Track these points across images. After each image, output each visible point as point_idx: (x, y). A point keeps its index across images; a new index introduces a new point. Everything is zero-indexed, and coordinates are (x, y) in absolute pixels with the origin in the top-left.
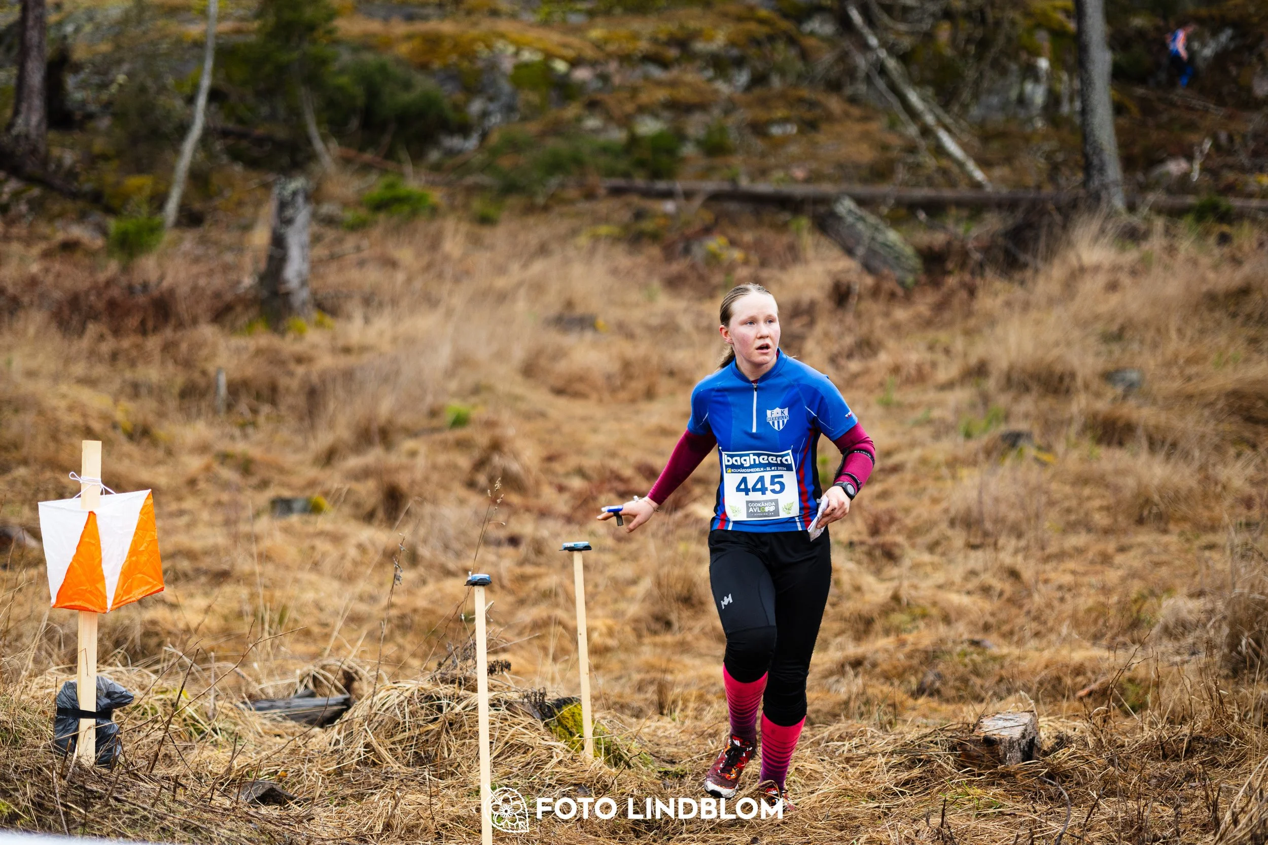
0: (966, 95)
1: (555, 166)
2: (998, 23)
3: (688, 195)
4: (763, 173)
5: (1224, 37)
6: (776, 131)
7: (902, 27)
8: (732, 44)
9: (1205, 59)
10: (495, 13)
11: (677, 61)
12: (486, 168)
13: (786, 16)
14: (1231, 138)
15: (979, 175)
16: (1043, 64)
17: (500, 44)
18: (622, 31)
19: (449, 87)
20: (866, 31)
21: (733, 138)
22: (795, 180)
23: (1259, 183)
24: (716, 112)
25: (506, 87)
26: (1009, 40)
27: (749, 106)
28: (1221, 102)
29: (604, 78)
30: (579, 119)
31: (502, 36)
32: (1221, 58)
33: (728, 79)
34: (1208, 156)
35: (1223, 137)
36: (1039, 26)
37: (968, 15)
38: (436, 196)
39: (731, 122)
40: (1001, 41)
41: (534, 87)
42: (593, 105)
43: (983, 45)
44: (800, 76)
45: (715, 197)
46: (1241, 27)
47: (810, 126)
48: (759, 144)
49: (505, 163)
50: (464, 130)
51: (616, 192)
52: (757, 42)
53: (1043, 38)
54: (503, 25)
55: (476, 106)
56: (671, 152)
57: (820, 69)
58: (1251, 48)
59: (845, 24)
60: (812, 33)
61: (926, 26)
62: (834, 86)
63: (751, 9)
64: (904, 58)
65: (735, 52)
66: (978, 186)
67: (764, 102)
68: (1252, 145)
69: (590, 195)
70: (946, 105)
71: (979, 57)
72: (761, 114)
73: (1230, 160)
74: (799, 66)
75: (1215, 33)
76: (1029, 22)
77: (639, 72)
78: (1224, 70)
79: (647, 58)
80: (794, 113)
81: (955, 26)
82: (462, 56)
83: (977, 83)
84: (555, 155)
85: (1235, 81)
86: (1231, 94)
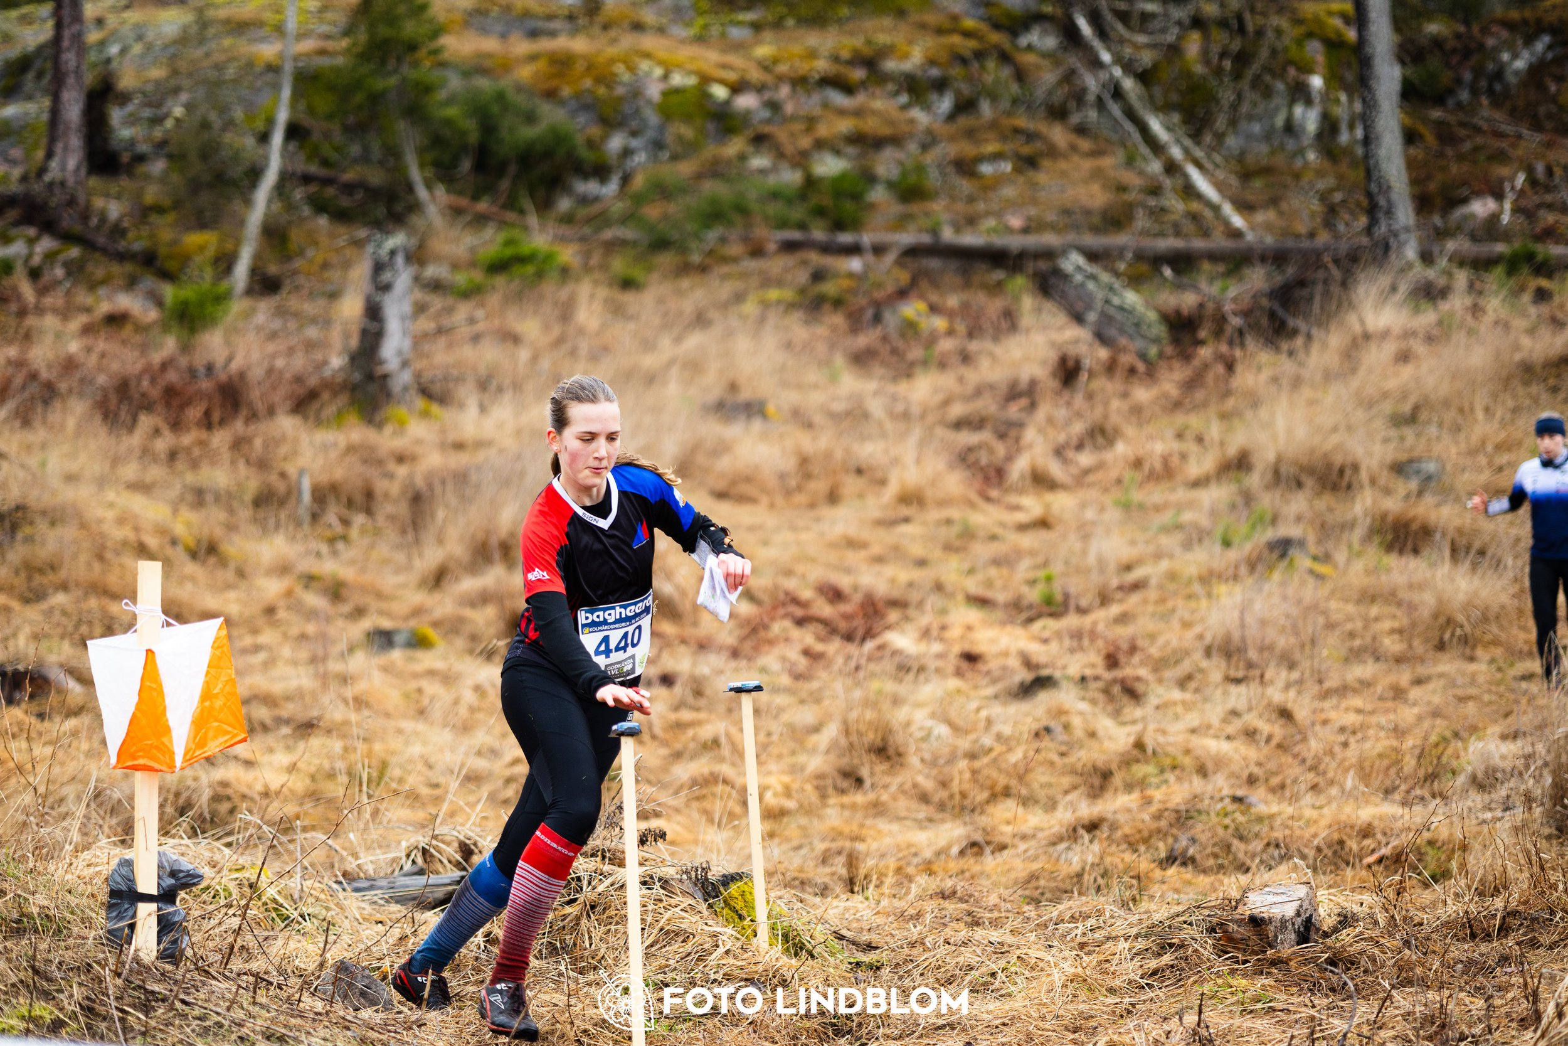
0: (1221, 123)
1: (714, 215)
2: (1260, 33)
3: (879, 250)
4: (971, 221)
5: (1541, 45)
6: (986, 169)
7: (1142, 39)
8: (932, 62)
9: (1517, 73)
10: (638, 27)
11: (863, 84)
12: (627, 219)
13: (997, 26)
14: (1549, 171)
15: (1238, 221)
16: (1316, 82)
17: (644, 65)
18: (796, 49)
19: (582, 119)
20: (1097, 44)
21: (933, 178)
22: (1009, 230)
24: (913, 147)
25: (653, 118)
27: (952, 139)
28: (1536, 126)
29: (774, 106)
30: (742, 158)
31: (647, 55)
32: (1536, 71)
33: (927, 107)
34: (1521, 193)
35: (1540, 168)
36: (1310, 35)
37: (1223, 23)
38: (568, 254)
39: (930, 158)
40: (1264, 53)
41: (687, 118)
42: (759, 140)
43: (1242, 59)
44: (1015, 102)
45: (913, 252)
46: (1561, 32)
47: (1029, 163)
48: (965, 186)
49: (652, 212)
50: (601, 172)
51: (790, 247)
52: (964, 61)
53: (1315, 50)
54: (648, 42)
55: (616, 143)
56: (857, 197)
57: (1040, 93)
59: (1071, 35)
60: (1030, 48)
61: (1170, 37)
62: (1058, 113)
63: (955, 18)
64: (1144, 77)
65: (935, 72)
66: (1237, 234)
67: (970, 134)
69: (757, 252)
70: (1196, 136)
71: (1237, 76)
72: (968, 149)
73: (1549, 198)
74: (1015, 88)
75: (1529, 41)
76: (1299, 31)
77: (816, 98)
78: (1542, 88)
79: (827, 81)
80: (1008, 147)
81: (1206, 37)
82: (599, 80)
83: (1234, 107)
84: (714, 202)
85: (1554, 99)
86: (1550, 116)
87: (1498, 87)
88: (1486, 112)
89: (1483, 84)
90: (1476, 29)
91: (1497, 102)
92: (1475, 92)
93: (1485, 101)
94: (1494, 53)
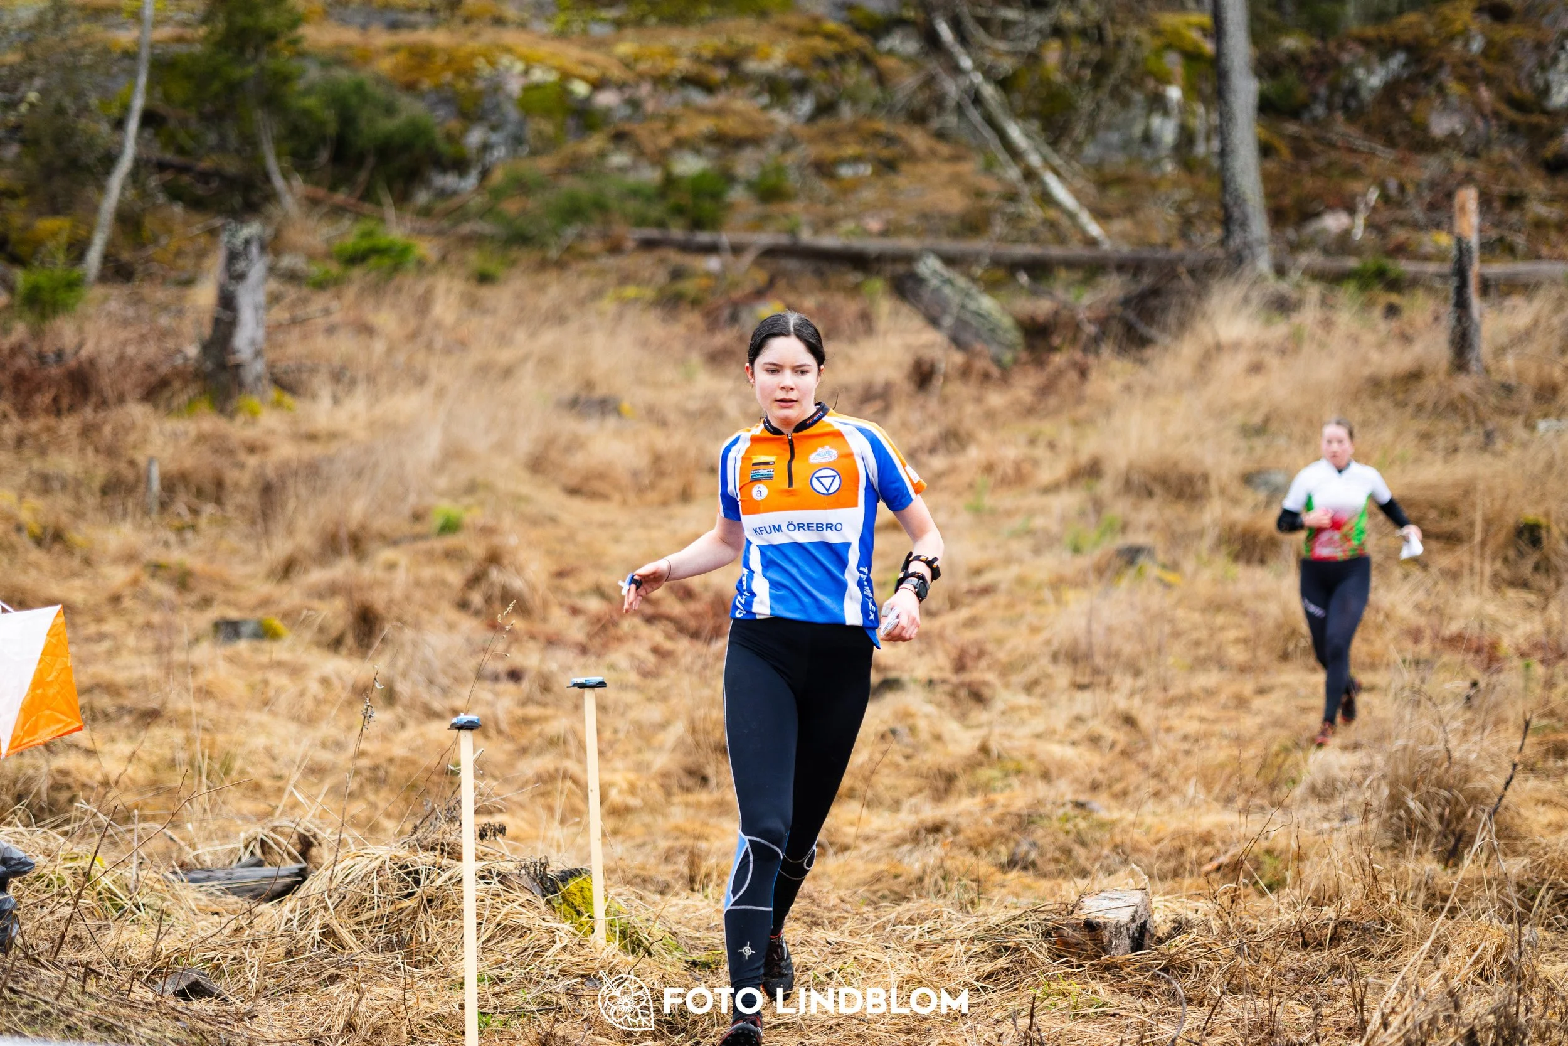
0: (1079, 131)
1: (573, 212)
2: (1119, 43)
3: (737, 250)
4: (830, 223)
5: (1396, 62)
6: (846, 171)
7: (1002, 46)
8: (793, 64)
9: (1372, 90)
10: (499, 21)
11: (725, 84)
12: (485, 213)
13: (859, 29)
14: (1402, 188)
15: (1094, 229)
16: (1174, 93)
17: (505, 60)
18: (658, 47)
19: (441, 112)
20: (958, 50)
21: (792, 180)
22: (867, 233)
23: (1436, 243)
24: (772, 148)
25: (513, 113)
26: (1133, 63)
27: (812, 140)
28: (1390, 142)
29: (634, 104)
30: (602, 155)
31: (508, 50)
32: (1391, 89)
33: (788, 108)
34: (1374, 209)
35: (1392, 186)
36: (1169, 46)
37: (1083, 33)
38: (426, 248)
39: (790, 159)
40: (1122, 65)
41: (547, 113)
42: (620, 137)
43: (1101, 68)
44: (876, 105)
45: (771, 253)
46: (1416, 50)
47: (888, 166)
48: (824, 187)
49: (511, 207)
50: (460, 166)
51: (648, 245)
52: (823, 62)
53: (1173, 62)
54: (509, 37)
55: (475, 137)
56: (716, 196)
57: (900, 96)
58: (1427, 77)
59: (932, 40)
60: (891, 52)
61: (1030, 45)
62: (918, 118)
63: (817, 20)
64: (1005, 84)
65: (796, 74)
66: (1092, 242)
67: (831, 136)
68: (1428, 196)
69: (615, 249)
70: (1054, 144)
71: (1096, 84)
72: (827, 151)
73: (1402, 214)
74: (875, 92)
75: (1384, 57)
76: (1157, 42)
77: (677, 97)
78: (1395, 104)
79: (687, 80)
80: (868, 150)
81: (1066, 45)
82: (460, 73)
83: (1093, 116)
84: (573, 198)
85: (1408, 117)
86: (1404, 133)
87: (1353, 104)
88: (1341, 127)
89: (1338, 100)
90: (1332, 46)
91: (1353, 116)
92: (1330, 107)
93: (1339, 116)
94: (1348, 70)
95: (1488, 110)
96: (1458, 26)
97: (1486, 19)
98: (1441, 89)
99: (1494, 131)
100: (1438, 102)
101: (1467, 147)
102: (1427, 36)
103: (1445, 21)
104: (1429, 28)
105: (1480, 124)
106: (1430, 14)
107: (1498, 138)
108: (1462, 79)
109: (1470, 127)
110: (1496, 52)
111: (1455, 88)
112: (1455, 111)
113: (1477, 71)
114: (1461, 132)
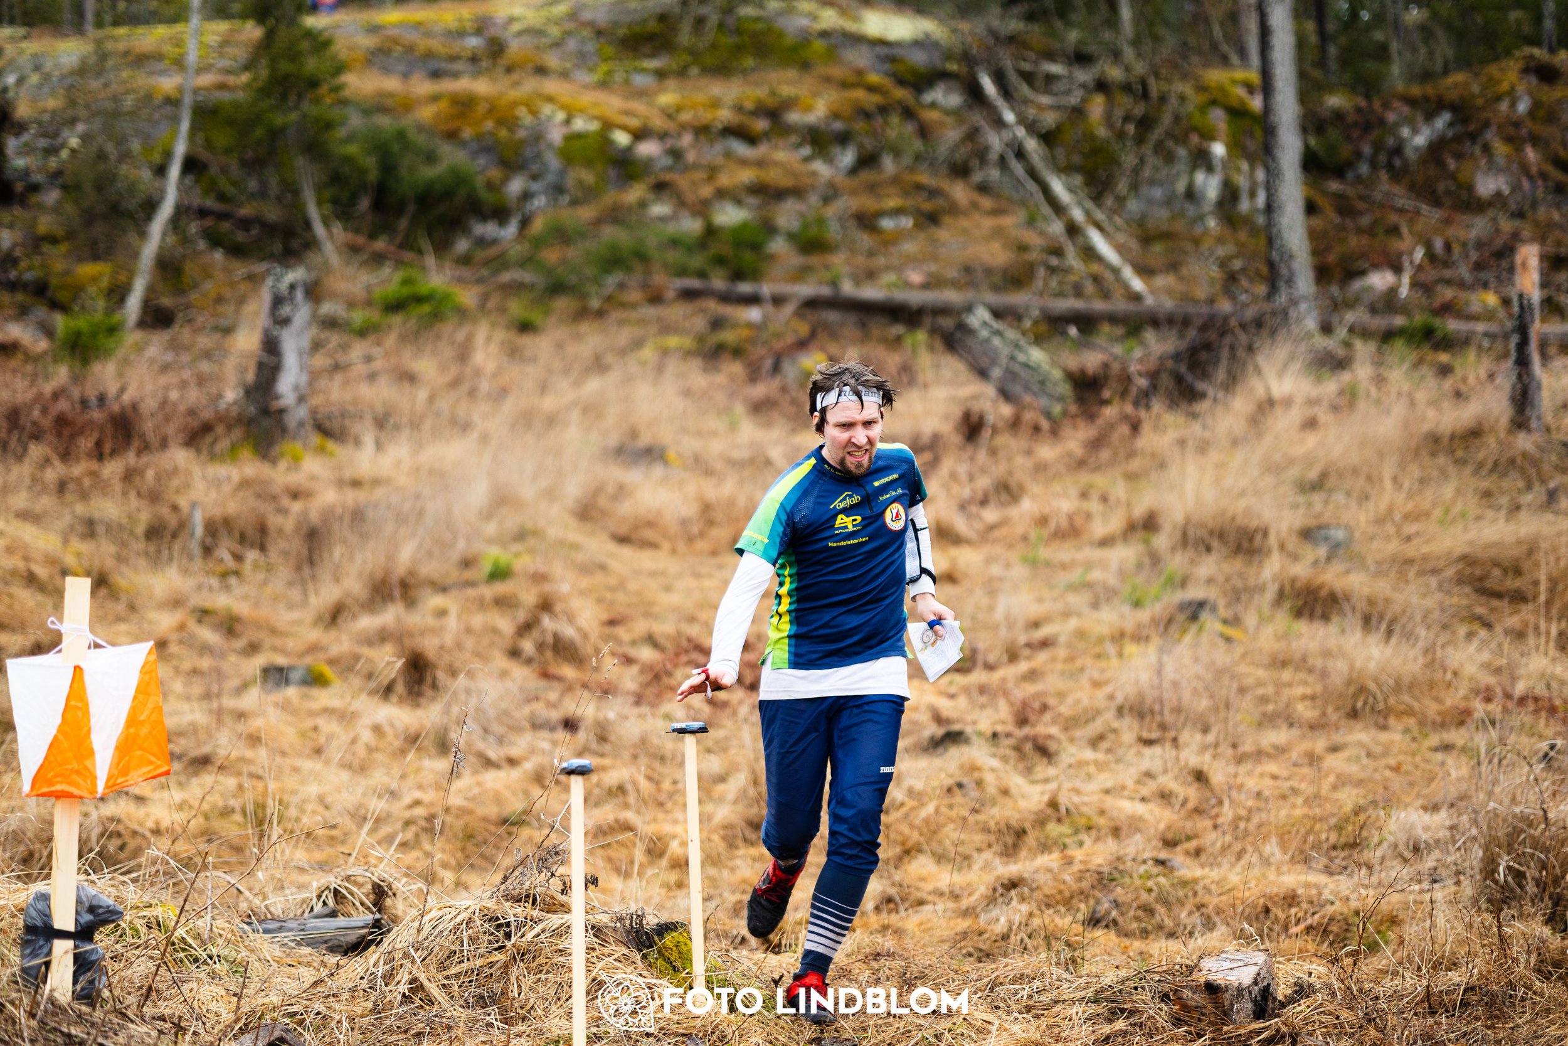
0: (1122, 186)
1: (614, 261)
2: (1163, 99)
3: (778, 301)
4: (871, 275)
5: (1442, 122)
6: (887, 224)
7: (1045, 100)
8: (836, 115)
9: (1417, 149)
10: (541, 71)
11: (767, 135)
12: (526, 262)
13: (901, 82)
14: (1448, 247)
15: (1137, 284)
16: (1219, 149)
17: (547, 110)
18: (700, 97)
19: (482, 161)
20: (1000, 103)
21: (833, 231)
22: (908, 285)
23: (1484, 302)
24: (814, 199)
25: (554, 163)
27: (854, 192)
28: (1436, 202)
29: (676, 154)
30: (643, 204)
31: (550, 99)
32: (1436, 149)
33: (829, 160)
34: (1420, 268)
35: (1438, 244)
36: (1214, 103)
37: (1127, 88)
38: (467, 297)
39: (831, 211)
40: (1166, 120)
41: (589, 163)
42: (661, 187)
43: (1145, 124)
44: (918, 158)
45: (812, 304)
46: (1461, 110)
47: (931, 219)
48: (865, 240)
49: (551, 256)
50: (501, 214)
51: (689, 295)
52: (865, 114)
53: (1218, 118)
54: (551, 86)
55: (516, 186)
56: (756, 247)
57: (943, 150)
58: (1473, 137)
59: (975, 93)
60: (933, 105)
61: (1074, 99)
62: (960, 171)
63: (860, 73)
64: (1048, 138)
65: (838, 126)
66: (1137, 297)
67: (872, 188)
68: (1474, 256)
69: (656, 299)
70: (1097, 198)
71: (1140, 140)
72: (868, 203)
73: (1447, 273)
74: (917, 145)
75: (1429, 117)
76: (1202, 98)
77: (718, 147)
78: (1440, 163)
79: (729, 131)
80: (909, 202)
81: (1110, 100)
82: (500, 122)
83: (1136, 171)
84: (614, 247)
85: (1453, 176)
86: (1448, 193)
87: (1397, 163)
88: (1384, 185)
89: (1382, 158)
90: (1377, 104)
91: (1396, 175)
92: (1374, 164)
93: (1384, 175)
94: (1394, 129)
95: (1534, 170)
96: (1505, 86)
97: (1533, 80)
98: (1486, 149)
99: (1540, 192)
100: (1483, 162)
101: (1513, 206)
102: (1473, 96)
103: (1492, 81)
104: (1475, 88)
105: (1526, 184)
106: (1477, 75)
107: (1544, 199)
108: (1509, 140)
109: (1516, 188)
110: (1543, 113)
111: (1501, 149)
112: (1500, 171)
113: (1524, 131)
114: (1507, 192)
